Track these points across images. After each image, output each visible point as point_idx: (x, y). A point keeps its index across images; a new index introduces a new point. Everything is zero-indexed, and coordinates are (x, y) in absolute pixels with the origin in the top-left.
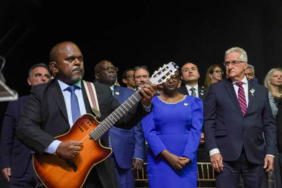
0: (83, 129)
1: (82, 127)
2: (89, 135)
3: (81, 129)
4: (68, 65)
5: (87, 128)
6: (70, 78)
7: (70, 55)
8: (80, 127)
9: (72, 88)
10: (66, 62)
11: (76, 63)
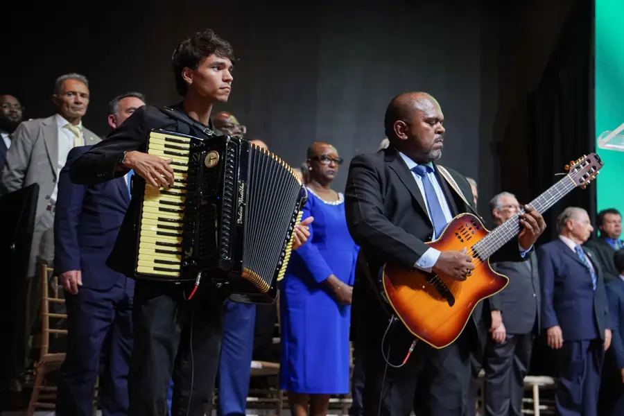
0: (463, 237)
1: (460, 234)
2: (473, 250)
3: (460, 237)
4: (427, 130)
5: (469, 237)
6: (428, 153)
7: (431, 116)
8: (457, 234)
9: (423, 168)
10: (425, 125)
11: (440, 130)
